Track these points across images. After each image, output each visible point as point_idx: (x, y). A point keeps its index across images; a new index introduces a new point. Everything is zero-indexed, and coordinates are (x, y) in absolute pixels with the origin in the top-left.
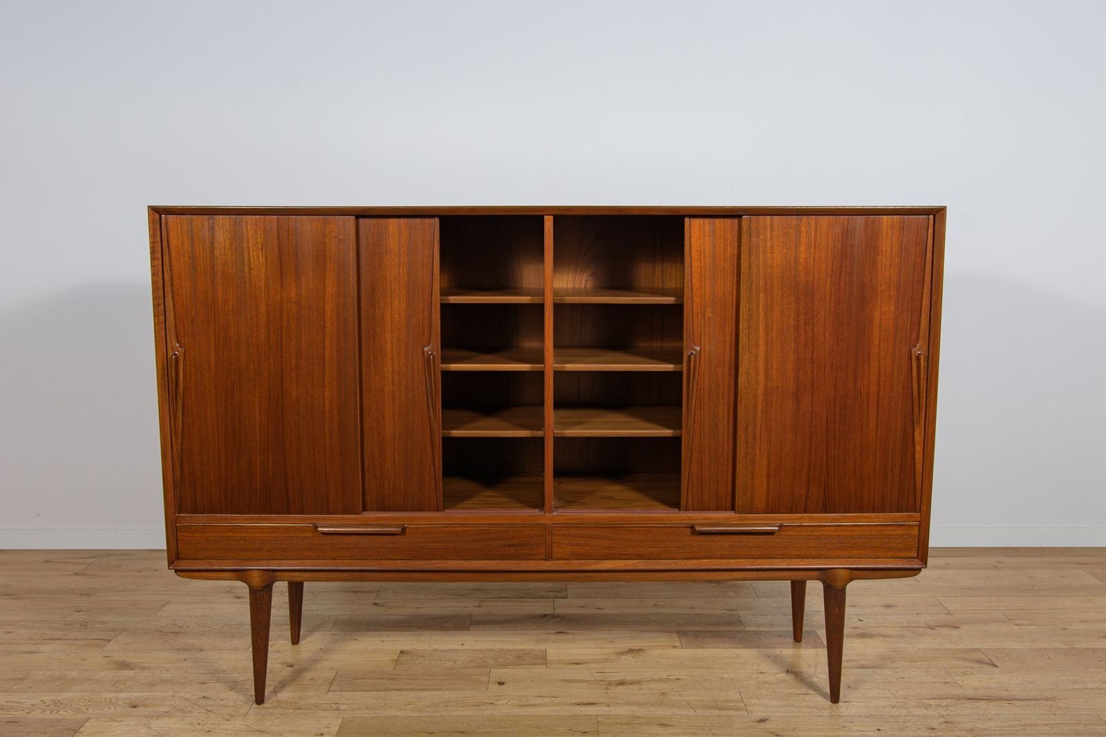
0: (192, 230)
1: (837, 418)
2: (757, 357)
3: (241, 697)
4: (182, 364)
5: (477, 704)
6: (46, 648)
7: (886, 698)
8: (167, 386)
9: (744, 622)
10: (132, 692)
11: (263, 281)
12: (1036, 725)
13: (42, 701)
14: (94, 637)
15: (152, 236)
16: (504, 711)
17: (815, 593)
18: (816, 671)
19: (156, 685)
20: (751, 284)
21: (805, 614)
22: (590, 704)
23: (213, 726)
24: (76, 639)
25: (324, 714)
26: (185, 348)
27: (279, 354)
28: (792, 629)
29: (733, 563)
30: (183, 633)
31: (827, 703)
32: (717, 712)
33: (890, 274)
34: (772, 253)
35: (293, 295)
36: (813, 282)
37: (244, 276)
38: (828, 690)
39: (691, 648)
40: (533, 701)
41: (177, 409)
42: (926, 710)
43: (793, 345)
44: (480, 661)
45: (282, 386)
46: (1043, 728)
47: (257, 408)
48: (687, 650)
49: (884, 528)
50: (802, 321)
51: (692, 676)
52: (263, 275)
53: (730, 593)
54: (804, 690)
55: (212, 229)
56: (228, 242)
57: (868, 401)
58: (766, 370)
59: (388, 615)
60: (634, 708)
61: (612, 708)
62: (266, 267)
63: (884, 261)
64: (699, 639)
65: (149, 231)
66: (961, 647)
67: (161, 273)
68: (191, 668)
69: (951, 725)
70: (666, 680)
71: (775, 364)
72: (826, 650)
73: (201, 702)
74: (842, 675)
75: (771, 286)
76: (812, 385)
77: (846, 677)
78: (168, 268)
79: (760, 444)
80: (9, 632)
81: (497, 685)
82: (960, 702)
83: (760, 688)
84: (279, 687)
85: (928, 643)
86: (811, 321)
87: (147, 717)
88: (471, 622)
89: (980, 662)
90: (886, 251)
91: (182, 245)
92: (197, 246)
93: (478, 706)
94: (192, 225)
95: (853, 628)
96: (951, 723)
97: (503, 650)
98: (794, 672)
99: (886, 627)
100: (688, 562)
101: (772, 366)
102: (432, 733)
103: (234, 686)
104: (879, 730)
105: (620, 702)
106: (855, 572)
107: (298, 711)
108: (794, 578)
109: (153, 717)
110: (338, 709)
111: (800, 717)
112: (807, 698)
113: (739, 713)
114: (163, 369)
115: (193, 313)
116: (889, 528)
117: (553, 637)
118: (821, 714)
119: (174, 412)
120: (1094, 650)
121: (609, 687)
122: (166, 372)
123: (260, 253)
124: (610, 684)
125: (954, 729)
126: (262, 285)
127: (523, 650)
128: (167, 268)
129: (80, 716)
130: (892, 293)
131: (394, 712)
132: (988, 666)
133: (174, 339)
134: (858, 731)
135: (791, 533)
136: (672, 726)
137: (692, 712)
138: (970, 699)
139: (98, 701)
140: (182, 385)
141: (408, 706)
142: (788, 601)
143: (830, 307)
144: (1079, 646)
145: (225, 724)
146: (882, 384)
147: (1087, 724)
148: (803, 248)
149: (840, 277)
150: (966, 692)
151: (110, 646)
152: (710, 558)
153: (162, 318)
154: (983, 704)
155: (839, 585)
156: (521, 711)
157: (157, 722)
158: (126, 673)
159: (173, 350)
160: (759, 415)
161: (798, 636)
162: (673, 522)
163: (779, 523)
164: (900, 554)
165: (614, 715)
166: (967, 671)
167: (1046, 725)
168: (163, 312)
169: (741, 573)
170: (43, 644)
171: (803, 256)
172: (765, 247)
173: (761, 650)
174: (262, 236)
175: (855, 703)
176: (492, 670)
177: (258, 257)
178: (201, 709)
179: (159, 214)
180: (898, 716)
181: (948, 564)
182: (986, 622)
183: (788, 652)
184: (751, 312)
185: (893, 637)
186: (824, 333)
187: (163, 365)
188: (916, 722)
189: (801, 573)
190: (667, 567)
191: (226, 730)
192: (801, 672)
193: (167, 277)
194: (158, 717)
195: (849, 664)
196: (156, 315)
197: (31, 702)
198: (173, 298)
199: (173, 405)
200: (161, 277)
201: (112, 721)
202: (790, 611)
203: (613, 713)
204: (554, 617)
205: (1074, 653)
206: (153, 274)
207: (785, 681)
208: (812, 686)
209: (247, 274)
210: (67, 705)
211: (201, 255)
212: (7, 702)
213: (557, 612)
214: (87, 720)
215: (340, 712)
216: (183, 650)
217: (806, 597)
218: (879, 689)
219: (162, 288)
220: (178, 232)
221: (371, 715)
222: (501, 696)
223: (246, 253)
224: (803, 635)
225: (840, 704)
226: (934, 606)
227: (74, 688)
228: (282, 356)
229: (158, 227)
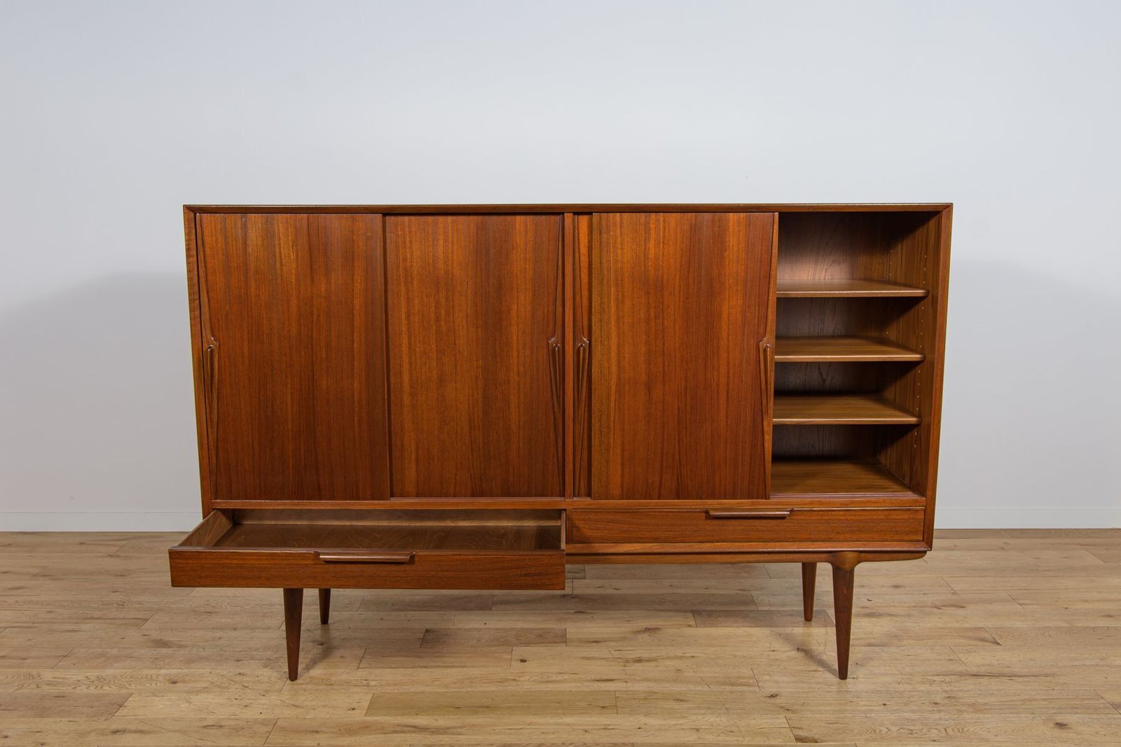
0: (225, 228)
1: (688, 408)
2: (609, 349)
3: (275, 674)
4: (217, 356)
5: (500, 680)
6: (86, 627)
7: (892, 674)
8: (203, 378)
9: (756, 602)
10: (172, 669)
11: (294, 277)
12: (1034, 700)
13: (86, 677)
14: (131, 617)
15: (188, 234)
16: (526, 687)
17: (824, 575)
18: (825, 649)
19: (194, 661)
20: (603, 279)
21: (815, 595)
22: (608, 680)
23: (250, 701)
24: (115, 619)
25: (356, 689)
26: (220, 341)
27: (310, 347)
28: (803, 609)
29: (746, 547)
30: (216, 612)
31: (835, 679)
32: (730, 687)
33: (738, 270)
34: (622, 248)
35: (323, 290)
36: (663, 277)
37: (276, 272)
38: (836, 667)
39: (706, 627)
40: (554, 678)
41: (212, 401)
42: (930, 685)
43: (644, 337)
44: (502, 640)
45: (313, 377)
46: (1042, 703)
47: (289, 399)
48: (701, 629)
49: (892, 512)
50: (652, 315)
51: (706, 654)
52: (294, 271)
53: (743, 574)
54: (814, 668)
55: (245, 226)
56: (259, 239)
57: (718, 392)
58: (619, 362)
59: (413, 595)
60: (651, 684)
61: (629, 684)
62: (297, 263)
63: (731, 256)
64: (713, 619)
65: (185, 229)
66: (966, 625)
67: (196, 269)
68: (227, 646)
69: (953, 700)
70: (681, 658)
71: (627, 355)
72: (835, 628)
73: (238, 678)
74: (850, 653)
75: (622, 280)
76: (664, 377)
77: (855, 654)
78: (203, 264)
79: (614, 433)
80: (50, 612)
81: (519, 662)
82: (962, 678)
83: (771, 665)
84: (311, 664)
85: (934, 622)
86: (661, 314)
87: (187, 692)
88: (493, 602)
89: (983, 640)
90: (733, 247)
91: (216, 241)
92: (231, 242)
93: (501, 682)
94: (225, 223)
95: (862, 608)
96: (954, 698)
97: (525, 629)
98: (805, 651)
99: (893, 606)
100: (702, 545)
101: (624, 358)
102: (458, 708)
103: (268, 663)
104: (885, 705)
105: (637, 678)
106: (863, 555)
107: (331, 687)
108: (805, 561)
109: (193, 692)
110: (368, 685)
111: (809, 692)
112: (817, 674)
113: (751, 689)
114: (199, 362)
115: (227, 307)
116: (896, 513)
117: (573, 616)
118: (830, 690)
119: (209, 402)
120: (1094, 628)
121: (627, 664)
122: (202, 364)
123: (291, 250)
124: (627, 661)
125: (956, 703)
126: (293, 280)
127: (544, 628)
128: (201, 265)
129: (123, 691)
130: (739, 288)
131: (422, 689)
132: (992, 644)
133: (209, 332)
134: (865, 705)
135: (801, 517)
136: (687, 701)
137: (706, 688)
138: (973, 675)
139: (140, 677)
140: (217, 376)
141: (435, 683)
142: (799, 582)
143: (680, 301)
144: (1079, 625)
145: (261, 699)
146: (731, 375)
147: (1084, 699)
148: (652, 244)
149: (688, 272)
150: (969, 669)
151: (148, 625)
152: (724, 541)
153: (197, 313)
154: (985, 680)
155: (847, 567)
156: (543, 687)
157: (196, 697)
158: (164, 651)
159: (208, 342)
160: (612, 405)
161: (808, 615)
162: (688, 507)
163: (790, 508)
164: (906, 538)
165: (631, 691)
166: (971, 649)
167: (1045, 700)
168: (198, 307)
169: (753, 556)
170: (83, 623)
171: (652, 251)
172: (616, 243)
173: (773, 629)
174: (293, 234)
175: (862, 680)
176: (514, 648)
177: (289, 254)
178: (238, 685)
179: (194, 213)
180: (903, 692)
181: (955, 545)
182: (991, 602)
183: (799, 630)
184: (603, 305)
185: (901, 616)
186: (674, 326)
187: (199, 358)
188: (921, 697)
189: (811, 556)
190: (683, 550)
191: (263, 705)
192: (811, 650)
193: (202, 274)
194: (198, 692)
195: (857, 642)
196: (192, 310)
197: (75, 678)
198: (208, 293)
199: (208, 397)
200: (196, 273)
201: (154, 696)
202: (801, 591)
203: (631, 689)
204: (574, 598)
205: (1075, 631)
206: (189, 271)
207: (796, 658)
208: (822, 663)
209: (279, 271)
210: (110, 681)
211: (235, 252)
212: (54, 678)
213: (577, 592)
214: (131, 695)
215: (370, 688)
216: (217, 629)
217: (817, 577)
218: (885, 666)
219: (197, 283)
220: (211, 230)
221: (400, 691)
222: (523, 673)
223: (277, 250)
224: (814, 615)
225: (848, 680)
226: (941, 586)
227: (116, 665)
228: (312, 349)
229: (193, 225)
